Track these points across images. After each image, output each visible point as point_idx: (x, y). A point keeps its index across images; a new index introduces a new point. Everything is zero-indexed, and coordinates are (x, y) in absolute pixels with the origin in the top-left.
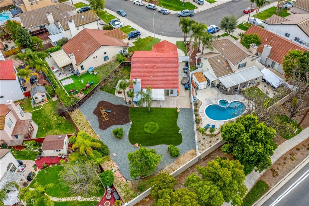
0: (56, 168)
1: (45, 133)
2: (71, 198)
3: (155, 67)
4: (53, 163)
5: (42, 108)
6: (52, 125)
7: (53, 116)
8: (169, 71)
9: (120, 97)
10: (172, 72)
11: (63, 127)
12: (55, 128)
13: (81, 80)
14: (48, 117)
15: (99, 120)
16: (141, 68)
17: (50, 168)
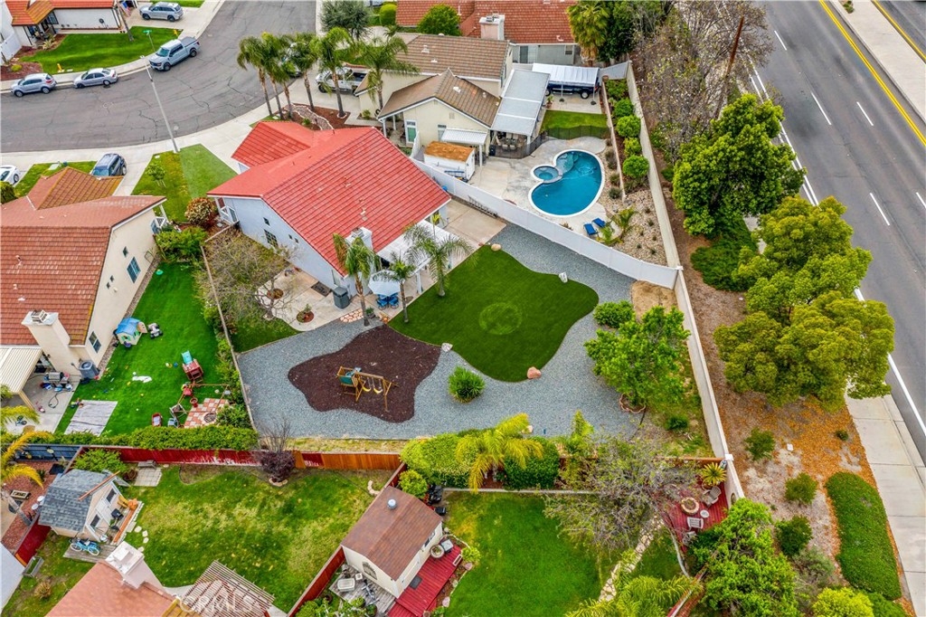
0: (462, 590)
1: (284, 568)
2: (609, 590)
3: (345, 182)
4: (441, 587)
5: (145, 534)
6: (270, 533)
7: (230, 515)
8: (388, 172)
9: (325, 326)
10: (398, 171)
11: (312, 504)
12: (289, 530)
13: (134, 379)
14: (214, 530)
15: (363, 411)
16: (316, 208)
17: (453, 607)
